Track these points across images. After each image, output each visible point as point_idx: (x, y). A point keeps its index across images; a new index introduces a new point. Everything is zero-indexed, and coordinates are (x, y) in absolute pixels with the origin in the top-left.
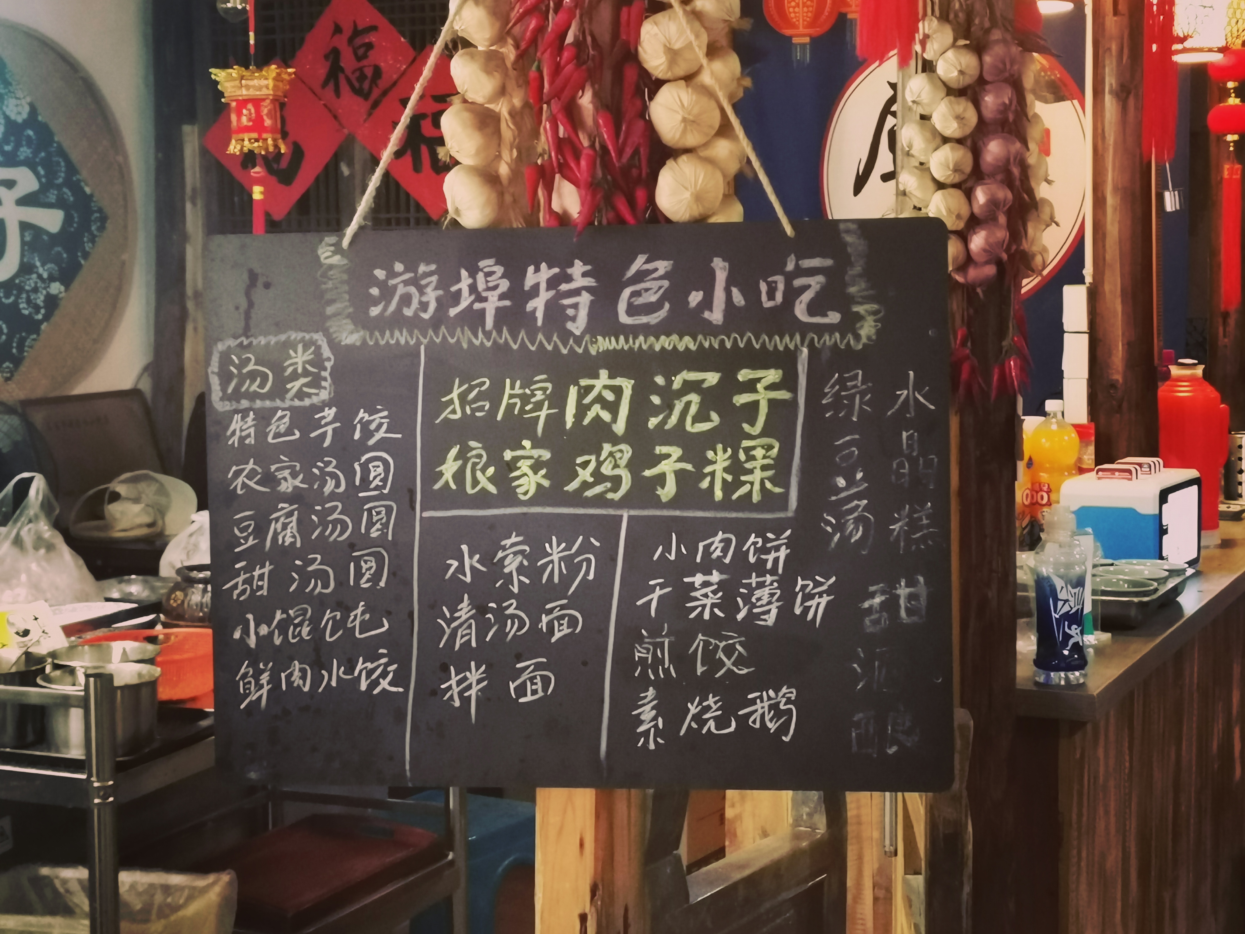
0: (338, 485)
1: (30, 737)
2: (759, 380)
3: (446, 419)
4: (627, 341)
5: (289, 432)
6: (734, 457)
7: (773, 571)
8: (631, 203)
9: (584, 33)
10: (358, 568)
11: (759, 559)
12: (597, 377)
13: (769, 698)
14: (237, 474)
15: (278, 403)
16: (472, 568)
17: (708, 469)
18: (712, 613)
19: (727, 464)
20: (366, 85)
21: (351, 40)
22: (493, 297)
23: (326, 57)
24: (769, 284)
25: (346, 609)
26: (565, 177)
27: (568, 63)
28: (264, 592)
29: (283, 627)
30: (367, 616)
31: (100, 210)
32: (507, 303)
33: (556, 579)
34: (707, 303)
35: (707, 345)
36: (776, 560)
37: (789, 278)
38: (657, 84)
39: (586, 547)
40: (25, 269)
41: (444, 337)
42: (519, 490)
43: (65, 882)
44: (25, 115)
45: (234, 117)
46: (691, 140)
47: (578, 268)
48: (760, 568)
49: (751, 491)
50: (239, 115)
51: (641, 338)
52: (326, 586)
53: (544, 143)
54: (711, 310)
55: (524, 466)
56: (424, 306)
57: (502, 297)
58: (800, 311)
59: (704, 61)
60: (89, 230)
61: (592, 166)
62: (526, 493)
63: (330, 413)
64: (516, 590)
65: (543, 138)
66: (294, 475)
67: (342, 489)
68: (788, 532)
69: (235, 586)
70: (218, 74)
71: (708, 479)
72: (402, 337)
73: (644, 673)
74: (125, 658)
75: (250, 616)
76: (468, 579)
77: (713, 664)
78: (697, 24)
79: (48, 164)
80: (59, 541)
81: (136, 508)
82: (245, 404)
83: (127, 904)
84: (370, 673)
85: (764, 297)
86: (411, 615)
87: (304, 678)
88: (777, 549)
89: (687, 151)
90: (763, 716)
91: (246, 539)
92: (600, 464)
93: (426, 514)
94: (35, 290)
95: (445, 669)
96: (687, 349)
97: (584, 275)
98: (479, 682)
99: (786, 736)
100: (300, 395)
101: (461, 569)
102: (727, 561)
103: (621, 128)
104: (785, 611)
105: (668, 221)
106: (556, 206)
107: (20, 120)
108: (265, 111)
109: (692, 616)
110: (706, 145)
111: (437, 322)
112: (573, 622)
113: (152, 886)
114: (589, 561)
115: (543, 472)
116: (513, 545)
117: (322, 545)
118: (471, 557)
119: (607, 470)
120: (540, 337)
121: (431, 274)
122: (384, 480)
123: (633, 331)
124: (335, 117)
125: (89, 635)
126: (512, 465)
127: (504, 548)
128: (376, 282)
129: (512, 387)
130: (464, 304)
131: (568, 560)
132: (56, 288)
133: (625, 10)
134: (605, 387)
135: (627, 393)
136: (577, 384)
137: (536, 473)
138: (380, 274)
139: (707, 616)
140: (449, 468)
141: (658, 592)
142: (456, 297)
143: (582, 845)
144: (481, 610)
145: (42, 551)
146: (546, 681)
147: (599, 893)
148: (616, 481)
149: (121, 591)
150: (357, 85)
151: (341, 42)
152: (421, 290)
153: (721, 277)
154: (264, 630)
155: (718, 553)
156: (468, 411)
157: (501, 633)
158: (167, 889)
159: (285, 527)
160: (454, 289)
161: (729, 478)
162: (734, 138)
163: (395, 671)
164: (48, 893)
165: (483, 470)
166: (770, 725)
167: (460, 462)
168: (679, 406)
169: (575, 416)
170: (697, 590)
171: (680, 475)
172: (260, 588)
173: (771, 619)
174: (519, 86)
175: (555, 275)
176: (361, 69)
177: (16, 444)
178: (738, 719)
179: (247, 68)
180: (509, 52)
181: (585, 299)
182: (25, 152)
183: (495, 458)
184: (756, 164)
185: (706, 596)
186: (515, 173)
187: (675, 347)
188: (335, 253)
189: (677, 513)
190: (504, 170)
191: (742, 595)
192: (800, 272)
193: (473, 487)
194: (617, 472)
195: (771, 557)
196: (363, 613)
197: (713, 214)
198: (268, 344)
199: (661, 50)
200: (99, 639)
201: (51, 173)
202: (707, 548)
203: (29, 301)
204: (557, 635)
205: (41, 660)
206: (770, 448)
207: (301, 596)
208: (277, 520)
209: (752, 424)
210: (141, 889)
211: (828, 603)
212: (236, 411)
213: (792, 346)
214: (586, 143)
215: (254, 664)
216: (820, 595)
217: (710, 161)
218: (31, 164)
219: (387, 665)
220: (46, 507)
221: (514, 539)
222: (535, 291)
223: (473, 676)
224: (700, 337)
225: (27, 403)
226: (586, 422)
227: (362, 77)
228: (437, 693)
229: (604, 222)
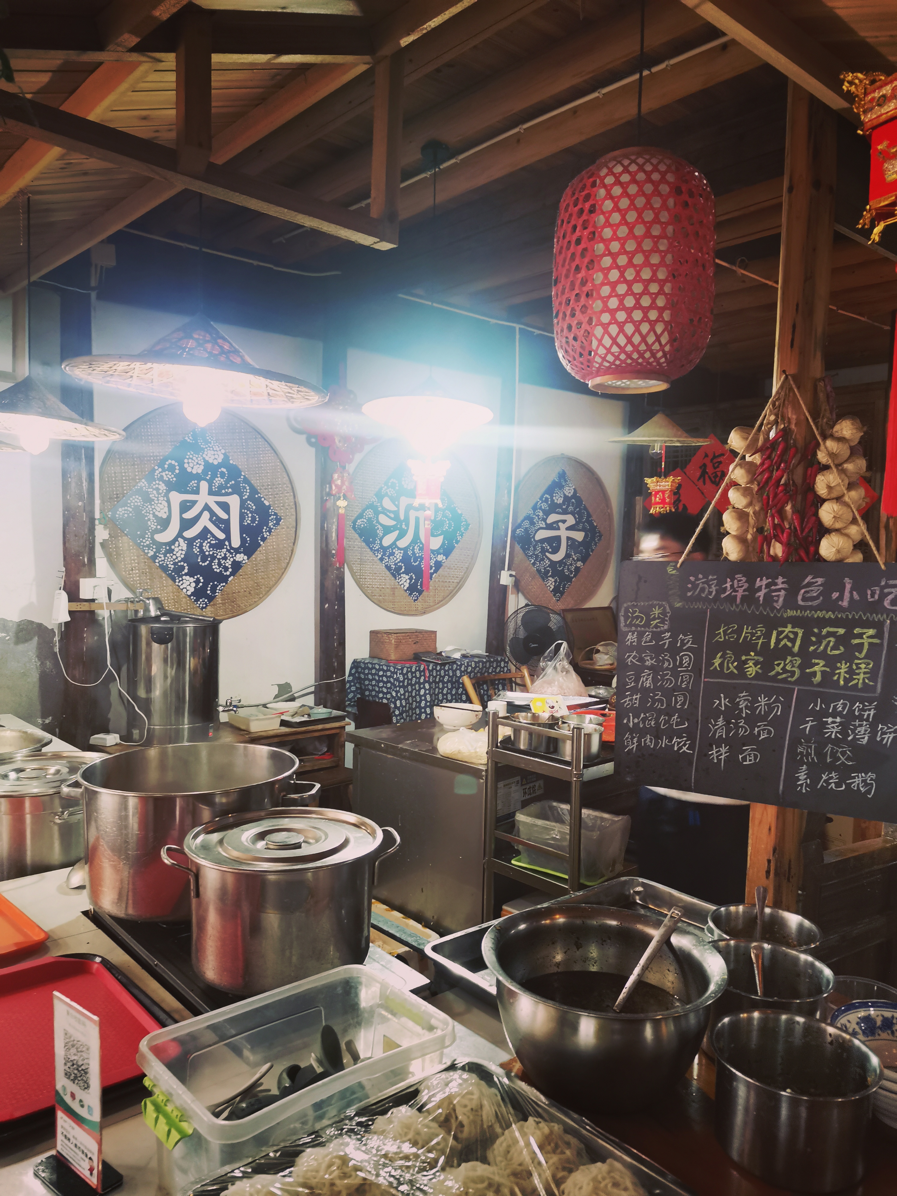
0: (669, 665)
1: (552, 750)
2: (865, 633)
3: (717, 641)
4: (801, 612)
5: (650, 641)
6: (850, 667)
7: (867, 720)
8: (807, 553)
9: (789, 479)
10: (676, 699)
11: (860, 714)
12: (786, 627)
13: (862, 777)
14: (629, 656)
15: (647, 629)
16: (725, 704)
17: (837, 671)
18: (836, 735)
19: (846, 670)
20: (717, 479)
21: (712, 460)
22: (741, 590)
23: (700, 467)
24: (872, 591)
25: (670, 716)
26: (777, 540)
27: (781, 492)
28: (637, 705)
29: (644, 720)
30: (679, 720)
31: (599, 532)
32: (747, 593)
33: (763, 713)
34: (841, 598)
35: (840, 616)
36: (869, 715)
37: (882, 588)
38: (823, 501)
39: (777, 701)
40: (568, 556)
41: (718, 606)
42: (748, 673)
43: (562, 809)
44: (572, 494)
45: (653, 498)
46: (838, 525)
47: (780, 580)
48: (861, 718)
49: (858, 683)
50: (656, 497)
51: (808, 612)
52: (662, 705)
53: (768, 526)
54: (842, 601)
55: (751, 663)
56: (710, 593)
57: (744, 591)
58: (887, 603)
59: (846, 492)
60: (595, 541)
61: (789, 535)
62: (750, 675)
63: (668, 635)
64: (744, 715)
65: (768, 524)
66: (652, 659)
67: (671, 666)
68: (876, 703)
69: (626, 702)
70: (648, 480)
71: (837, 676)
72: (700, 606)
73: (802, 758)
74: (591, 722)
75: (631, 714)
76: (723, 709)
77: (836, 759)
78: (843, 476)
79: (579, 513)
80: (571, 669)
81: (606, 657)
82: (633, 628)
83: (586, 823)
84: (679, 743)
85: (869, 597)
86: (697, 721)
87: (651, 742)
88: (870, 710)
89: (837, 530)
90: (858, 784)
91: (631, 683)
92: (785, 665)
93: (706, 680)
94: (571, 565)
95: (711, 746)
96: (830, 617)
97: (783, 583)
98: (725, 753)
99: (870, 794)
100: (656, 626)
101: (720, 704)
102: (845, 713)
103: (804, 520)
104: (872, 738)
105: (825, 560)
106: (772, 553)
107: (570, 495)
108: (667, 496)
109: (826, 736)
110: (845, 528)
111: (716, 599)
112: (769, 732)
113: (596, 816)
114: (778, 707)
115: (759, 666)
116: (744, 696)
117: (661, 688)
118: (725, 700)
119: (788, 668)
120: (761, 608)
121: (714, 580)
122: (689, 664)
123: (804, 608)
124: (703, 493)
125: (578, 710)
126: (745, 662)
127: (740, 697)
128: (690, 582)
129: (747, 629)
130: (728, 593)
131: (768, 705)
132: (579, 564)
133: (810, 469)
134: (790, 632)
135: (800, 635)
136: (776, 629)
137: (756, 667)
138: (692, 579)
139: (833, 736)
140: (717, 662)
141: (810, 724)
142: (725, 589)
143: (770, 829)
144: (728, 722)
145: (565, 673)
146: (756, 757)
147: (777, 851)
148: (793, 673)
149: (595, 692)
150: (713, 479)
151: (707, 461)
152: (710, 586)
153: (848, 587)
154: (636, 721)
155: (840, 709)
156: (727, 638)
157: (737, 733)
158: (602, 819)
159: (647, 679)
160: (724, 586)
161: (848, 676)
162: (859, 525)
163: (689, 744)
164: (555, 812)
165: (732, 663)
166: (862, 789)
167: (722, 659)
168: (824, 643)
169: (775, 643)
170: (829, 724)
171: (823, 672)
172: (635, 703)
173: (865, 741)
174: (759, 502)
175: (770, 582)
176: (715, 472)
177: (559, 628)
178: (846, 784)
179: (660, 477)
180: (755, 487)
181: (783, 593)
182: (571, 508)
183: (737, 659)
184: (868, 537)
185: (833, 727)
186: (754, 538)
187: (824, 617)
188: (674, 570)
189: (821, 690)
190: (749, 537)
191: (851, 729)
192: (887, 586)
193: (727, 670)
194: (793, 669)
195: (866, 713)
196: (677, 718)
197: (848, 558)
198: (644, 605)
199: (825, 486)
200: (582, 713)
201: (581, 517)
202: (835, 706)
203: (568, 569)
204: (762, 737)
205: (557, 719)
206: (869, 664)
207: (651, 709)
208: (644, 676)
209: (860, 653)
210: (592, 817)
211: (894, 737)
212: (630, 631)
213: (882, 619)
214: (787, 526)
215: (631, 734)
216: (890, 733)
217: (847, 536)
218: (573, 513)
219: (686, 741)
220: (567, 655)
221: (744, 694)
222: (760, 589)
223: (723, 750)
224: (836, 613)
225: (564, 611)
226: (780, 646)
227: (716, 476)
228: (706, 755)
229: (794, 560)
